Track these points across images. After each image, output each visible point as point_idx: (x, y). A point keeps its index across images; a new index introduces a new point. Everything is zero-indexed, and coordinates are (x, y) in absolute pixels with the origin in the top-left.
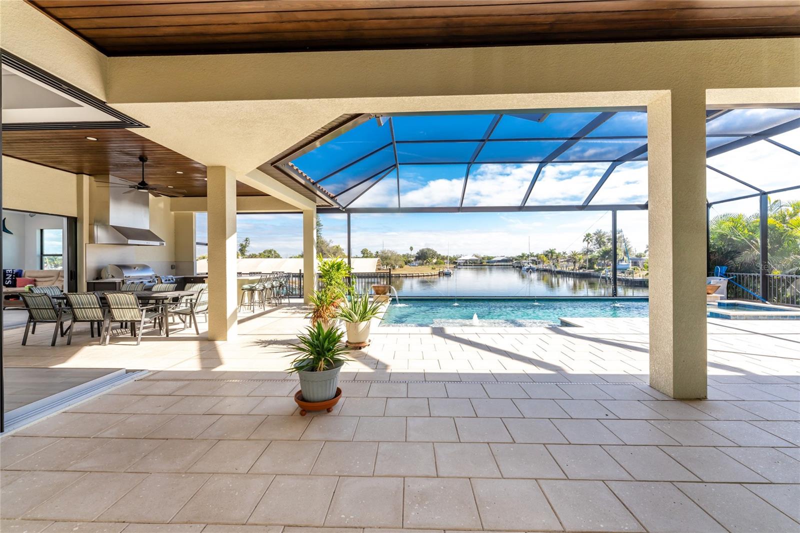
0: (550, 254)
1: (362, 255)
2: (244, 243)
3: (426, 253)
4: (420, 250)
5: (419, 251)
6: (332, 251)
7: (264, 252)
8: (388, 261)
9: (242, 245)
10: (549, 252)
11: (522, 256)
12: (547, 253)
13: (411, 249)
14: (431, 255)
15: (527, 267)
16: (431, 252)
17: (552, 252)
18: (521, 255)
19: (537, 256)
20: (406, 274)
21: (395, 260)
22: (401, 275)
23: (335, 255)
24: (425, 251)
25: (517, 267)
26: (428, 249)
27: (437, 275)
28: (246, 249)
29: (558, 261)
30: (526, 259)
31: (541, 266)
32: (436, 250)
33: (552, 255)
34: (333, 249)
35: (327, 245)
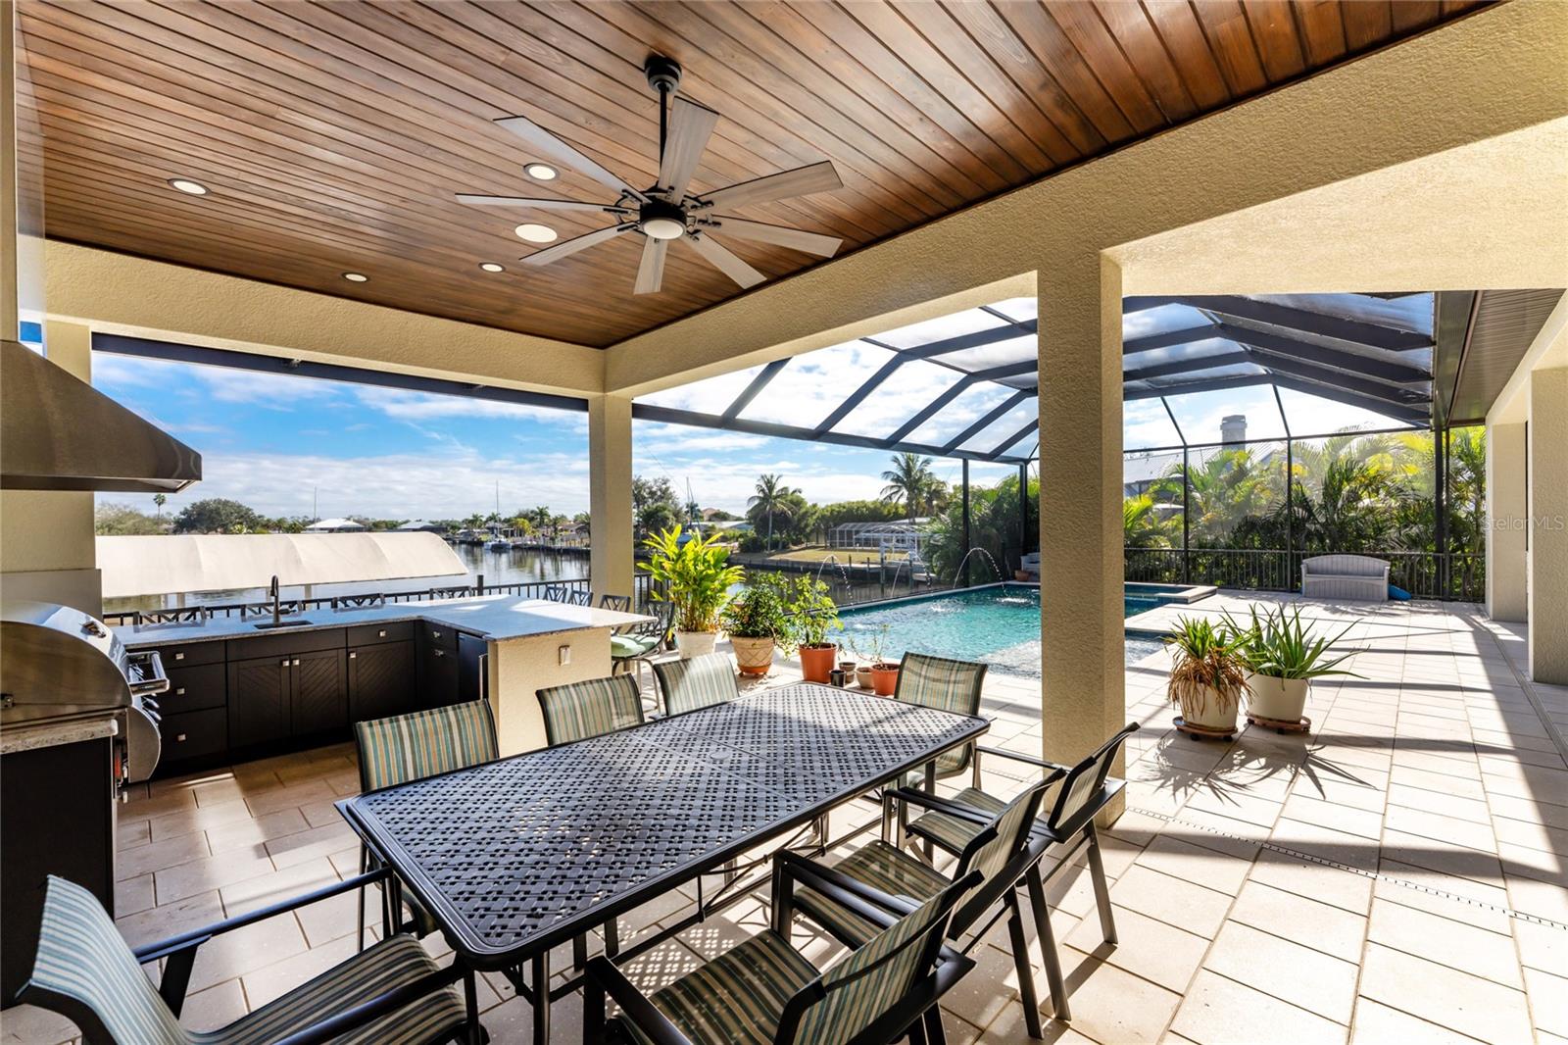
0: (538, 517)
3: (217, 511)
4: (194, 505)
5: (189, 507)
10: (537, 514)
11: (474, 521)
12: (532, 515)
15: (493, 543)
17: (542, 513)
18: (471, 518)
19: (507, 521)
25: (461, 542)
29: (556, 529)
30: (479, 527)
31: (519, 541)
33: (542, 519)
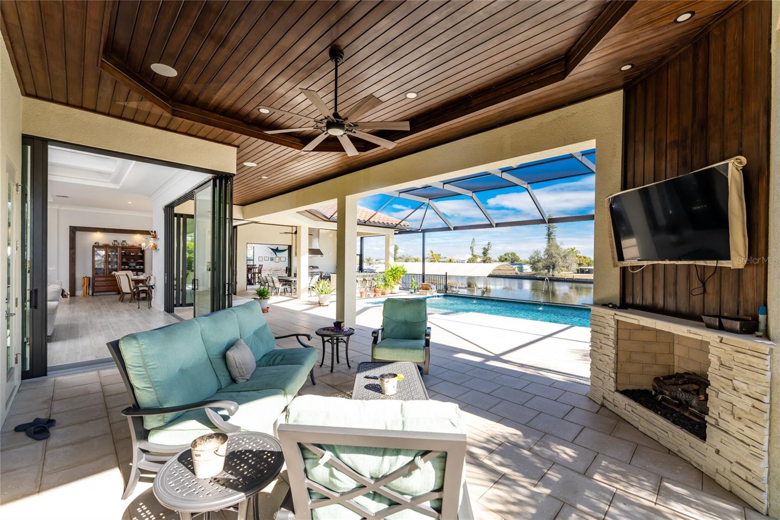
2: (487, 247)
6: (562, 255)
9: (484, 249)
28: (488, 252)
34: (564, 252)
35: (558, 247)
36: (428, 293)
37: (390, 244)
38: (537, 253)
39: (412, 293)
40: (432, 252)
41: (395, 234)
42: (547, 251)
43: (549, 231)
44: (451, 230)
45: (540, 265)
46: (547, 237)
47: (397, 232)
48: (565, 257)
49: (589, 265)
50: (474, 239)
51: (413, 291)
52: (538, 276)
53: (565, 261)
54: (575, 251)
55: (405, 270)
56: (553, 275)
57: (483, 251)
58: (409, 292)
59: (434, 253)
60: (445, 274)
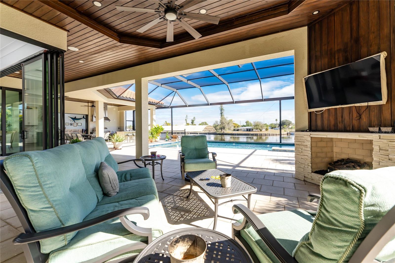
1: (246, 124)
2: (193, 119)
3: (285, 122)
6: (227, 123)
7: (202, 123)
8: (257, 127)
9: (192, 120)
13: (276, 120)
14: (288, 124)
16: (288, 122)
20: (266, 134)
21: (261, 127)
22: (262, 134)
23: (229, 124)
24: (284, 121)
26: (286, 120)
27: (286, 134)
28: (194, 122)
32: (291, 121)
34: (228, 121)
35: (225, 119)
36: (176, 140)
37: (153, 114)
38: (217, 122)
39: (167, 141)
40: (166, 122)
41: (156, 109)
42: (221, 121)
43: (221, 112)
44: (187, 107)
45: (218, 127)
46: (220, 114)
47: (156, 108)
48: (228, 123)
49: (238, 127)
50: (187, 115)
51: (167, 140)
52: (218, 133)
53: (229, 125)
54: (232, 121)
55: (163, 128)
56: (224, 132)
57: (191, 121)
58: (165, 140)
59: (167, 123)
60: (184, 130)
